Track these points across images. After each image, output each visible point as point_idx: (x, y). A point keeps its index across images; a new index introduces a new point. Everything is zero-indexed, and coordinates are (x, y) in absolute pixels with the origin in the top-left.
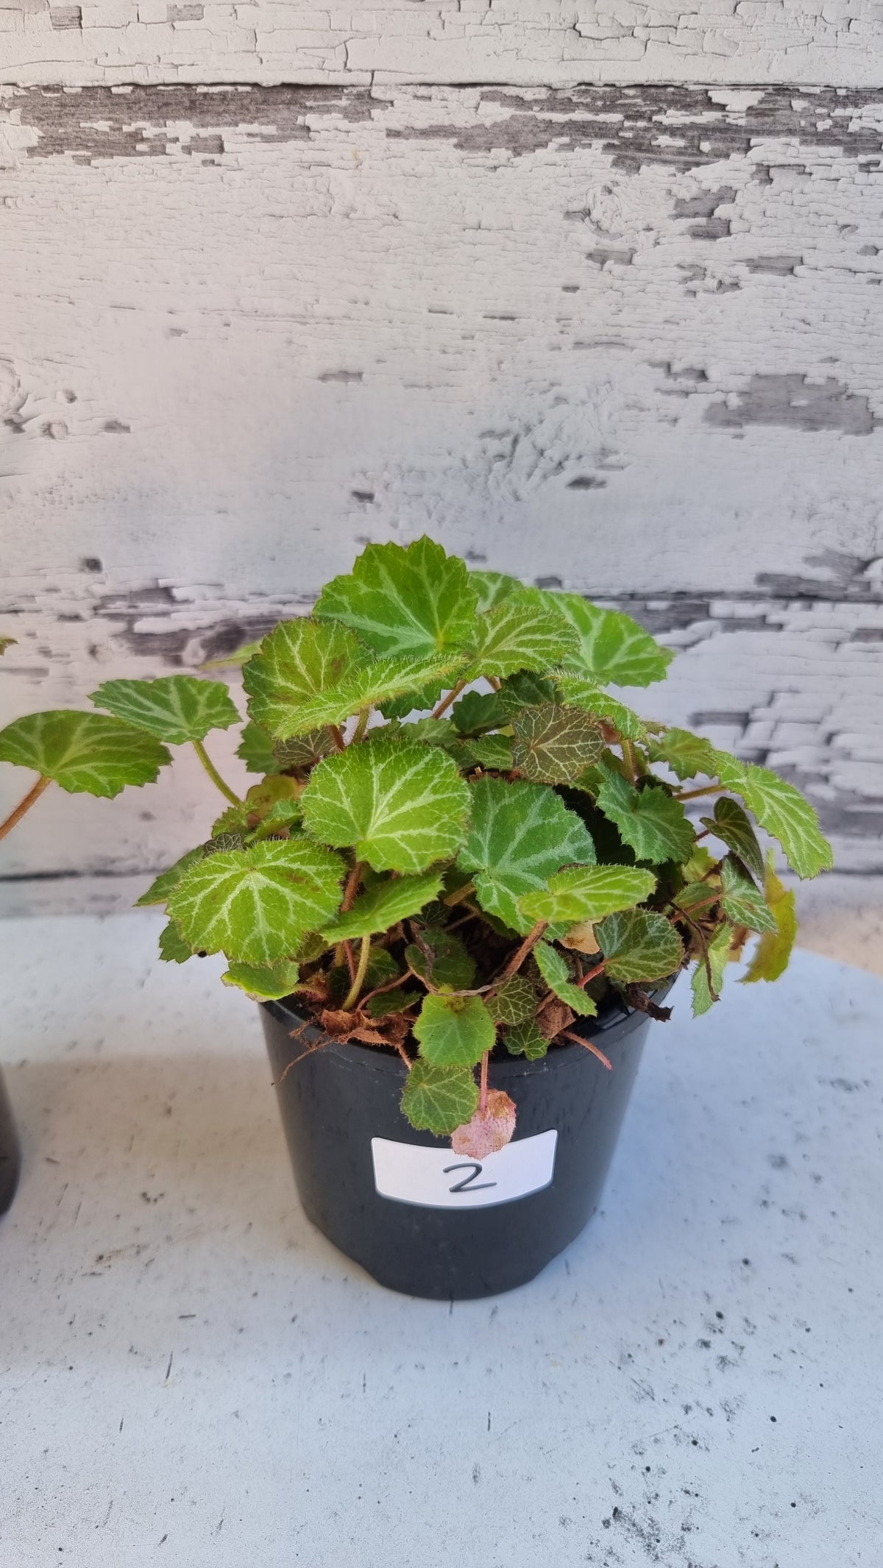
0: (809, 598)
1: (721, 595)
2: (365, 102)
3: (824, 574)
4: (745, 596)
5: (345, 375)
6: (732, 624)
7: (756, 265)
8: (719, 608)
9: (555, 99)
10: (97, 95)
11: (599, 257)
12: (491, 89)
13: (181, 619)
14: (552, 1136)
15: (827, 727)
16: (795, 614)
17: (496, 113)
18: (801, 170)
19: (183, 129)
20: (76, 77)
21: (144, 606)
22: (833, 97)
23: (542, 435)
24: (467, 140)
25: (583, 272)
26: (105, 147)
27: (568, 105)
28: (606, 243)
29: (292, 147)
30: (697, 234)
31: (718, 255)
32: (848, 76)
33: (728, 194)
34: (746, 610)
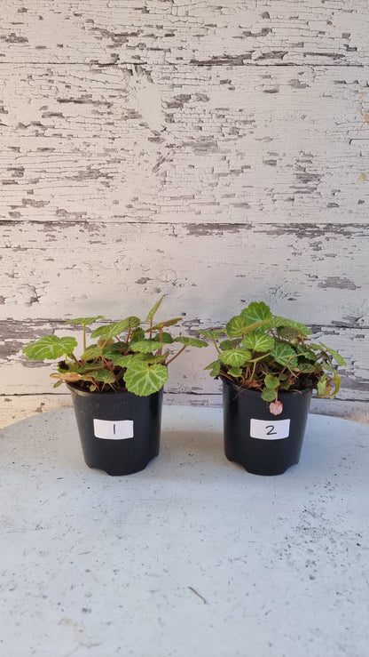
0: (344, 327)
1: (324, 326)
2: (250, 226)
3: (348, 322)
4: (329, 326)
5: (242, 276)
6: (326, 333)
7: (327, 256)
8: (323, 329)
9: (286, 226)
10: (201, 225)
11: (295, 254)
12: (274, 225)
13: (201, 327)
14: (289, 421)
15: (352, 360)
16: (341, 331)
17: (275, 228)
18: (335, 238)
19: (216, 231)
20: (198, 222)
21: (194, 324)
22: (340, 226)
23: (282, 289)
24: (269, 233)
25: (291, 257)
26: (201, 234)
27: (288, 227)
28: (296, 251)
29: (235, 234)
30: (314, 250)
31: (319, 253)
32: (343, 222)
33: (320, 243)
34: (329, 330)
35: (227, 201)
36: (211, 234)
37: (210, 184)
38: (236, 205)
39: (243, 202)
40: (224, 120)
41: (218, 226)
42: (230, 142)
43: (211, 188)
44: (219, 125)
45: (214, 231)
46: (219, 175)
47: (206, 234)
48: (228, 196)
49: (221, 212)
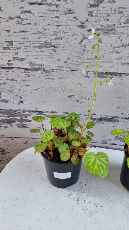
35: (117, 61)
36: (106, 77)
37: (109, 52)
38: (122, 64)
39: (126, 62)
40: (122, 15)
41: (111, 74)
42: (124, 28)
43: (109, 54)
44: (119, 18)
45: (108, 76)
46: (115, 47)
47: (104, 77)
48: (118, 59)
49: (113, 67)
